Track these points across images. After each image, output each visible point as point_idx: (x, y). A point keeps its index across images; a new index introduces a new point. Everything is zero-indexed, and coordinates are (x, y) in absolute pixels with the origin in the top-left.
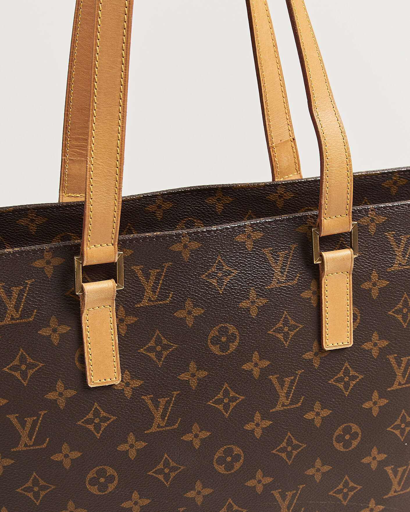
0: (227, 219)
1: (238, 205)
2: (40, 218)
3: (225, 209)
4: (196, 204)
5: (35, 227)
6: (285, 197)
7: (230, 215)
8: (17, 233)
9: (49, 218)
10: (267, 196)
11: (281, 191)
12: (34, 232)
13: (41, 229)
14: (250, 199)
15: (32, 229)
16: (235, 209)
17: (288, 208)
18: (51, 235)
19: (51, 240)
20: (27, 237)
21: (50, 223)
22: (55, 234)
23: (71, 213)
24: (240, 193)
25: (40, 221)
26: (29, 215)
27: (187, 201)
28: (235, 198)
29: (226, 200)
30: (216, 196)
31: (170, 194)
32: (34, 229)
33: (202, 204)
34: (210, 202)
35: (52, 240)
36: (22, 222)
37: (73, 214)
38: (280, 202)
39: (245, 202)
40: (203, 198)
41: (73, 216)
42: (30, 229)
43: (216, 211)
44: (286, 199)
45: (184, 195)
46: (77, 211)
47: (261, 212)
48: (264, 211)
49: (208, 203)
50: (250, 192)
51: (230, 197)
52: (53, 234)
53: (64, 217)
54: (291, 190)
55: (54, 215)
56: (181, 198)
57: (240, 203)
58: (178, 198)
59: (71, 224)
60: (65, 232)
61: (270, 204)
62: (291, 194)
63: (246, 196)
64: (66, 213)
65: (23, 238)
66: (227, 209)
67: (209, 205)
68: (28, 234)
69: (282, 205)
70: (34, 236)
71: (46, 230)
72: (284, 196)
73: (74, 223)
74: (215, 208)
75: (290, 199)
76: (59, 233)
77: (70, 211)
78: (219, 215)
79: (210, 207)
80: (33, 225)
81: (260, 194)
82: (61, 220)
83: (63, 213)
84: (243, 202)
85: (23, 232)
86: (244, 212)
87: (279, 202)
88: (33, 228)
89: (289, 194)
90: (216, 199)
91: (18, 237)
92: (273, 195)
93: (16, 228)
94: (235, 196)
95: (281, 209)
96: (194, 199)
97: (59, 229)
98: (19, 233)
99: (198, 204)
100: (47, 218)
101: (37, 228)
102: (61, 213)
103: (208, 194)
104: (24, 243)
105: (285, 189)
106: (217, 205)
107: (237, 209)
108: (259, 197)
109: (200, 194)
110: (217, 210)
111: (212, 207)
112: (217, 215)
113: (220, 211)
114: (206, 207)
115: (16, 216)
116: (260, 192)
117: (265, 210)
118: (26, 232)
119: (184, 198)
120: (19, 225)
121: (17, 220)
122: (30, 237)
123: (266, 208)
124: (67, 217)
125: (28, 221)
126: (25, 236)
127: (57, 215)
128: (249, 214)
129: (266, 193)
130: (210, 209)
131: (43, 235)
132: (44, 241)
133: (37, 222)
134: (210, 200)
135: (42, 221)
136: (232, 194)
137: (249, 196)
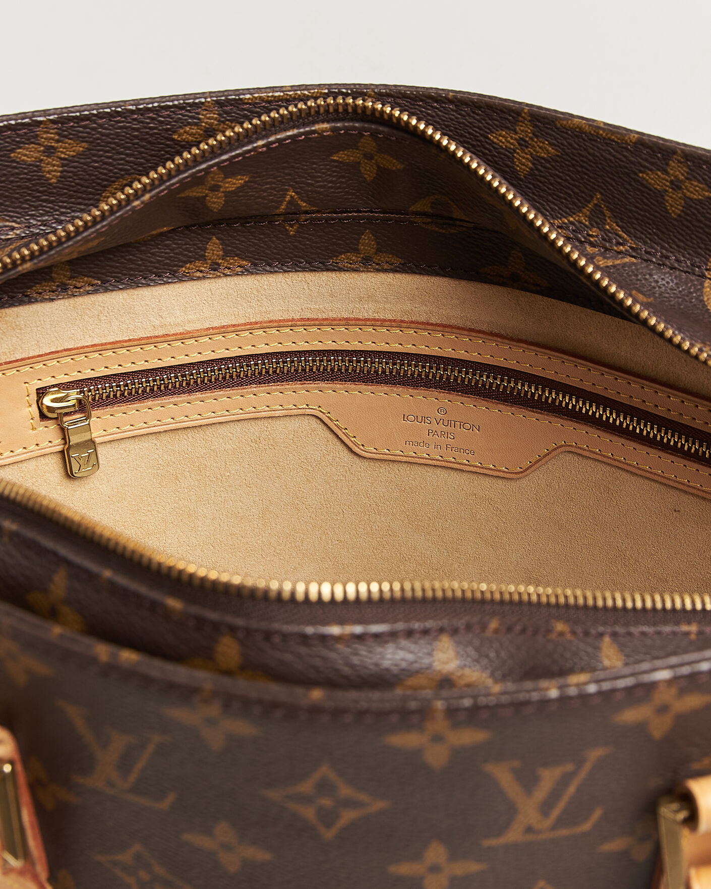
0: (540, 196)
1: (569, 171)
2: (69, 144)
3: (537, 169)
4: (465, 136)
5: (58, 166)
6: (688, 191)
7: (549, 189)
8: (12, 182)
9: (92, 142)
10: (641, 172)
11: (679, 171)
12: (57, 177)
13: (72, 169)
14: (600, 166)
15: (49, 172)
16: (560, 178)
17: (696, 224)
18: (99, 184)
19: (98, 194)
20: (40, 192)
21: (94, 155)
22: (106, 180)
23: (145, 128)
24: (575, 142)
25: (70, 149)
26: (42, 138)
27: (444, 125)
28: (563, 149)
29: (541, 148)
30: (516, 133)
31: (398, 97)
32: (55, 171)
33: (480, 141)
34: (501, 141)
35: (100, 195)
36: (25, 155)
37: (151, 128)
38: (674, 199)
39: (587, 169)
40: (485, 127)
41: (152, 135)
42: (44, 171)
43: (513, 167)
44: (691, 199)
45: (437, 108)
46: (161, 122)
47: (626, 209)
48: (634, 209)
49: (495, 143)
50: (598, 148)
51: (551, 144)
52: (103, 180)
53: (128, 138)
54: (704, 179)
55: (103, 134)
56: (428, 114)
57: (573, 166)
58: (421, 112)
59: (146, 153)
60: (133, 173)
61: (648, 194)
62: (703, 189)
63: (589, 153)
64: (134, 129)
65: (29, 195)
66: (542, 172)
67: (497, 149)
68: (42, 185)
69: (678, 209)
70: (55, 188)
71: (85, 171)
72: (686, 187)
73: (153, 150)
74: (513, 160)
75: (699, 200)
76: (117, 178)
77: (142, 122)
78: (521, 180)
79: (499, 153)
80: (53, 160)
81: (622, 161)
82: (122, 144)
83: (126, 128)
84: (582, 167)
85: (29, 179)
86: (583, 192)
87: (671, 197)
88: (52, 170)
89: (699, 187)
90: (515, 139)
91: (17, 193)
92: (657, 174)
93: (9, 172)
94: (562, 144)
95: (675, 219)
96: (463, 123)
97: (116, 168)
98: (17, 182)
99: (471, 138)
100: (86, 142)
101: (62, 167)
102: (121, 128)
103: (497, 120)
104: (32, 206)
105: (690, 169)
106: (518, 153)
107: (566, 180)
108: (620, 166)
109: (478, 115)
110: (518, 166)
111: (505, 155)
112: (517, 178)
113: (524, 170)
114: (490, 151)
115: (8, 140)
116: (625, 157)
117: (636, 207)
118: (35, 180)
119: (438, 115)
120: (17, 162)
121: (13, 151)
122: (45, 191)
123: (638, 202)
124: (136, 137)
125: (39, 152)
126: (34, 188)
127: (112, 134)
128: (596, 202)
129: (639, 163)
130: (501, 158)
131: (78, 184)
132: (80, 198)
133: (62, 152)
134: (500, 135)
135: (74, 151)
136: (556, 139)
137: (597, 156)
